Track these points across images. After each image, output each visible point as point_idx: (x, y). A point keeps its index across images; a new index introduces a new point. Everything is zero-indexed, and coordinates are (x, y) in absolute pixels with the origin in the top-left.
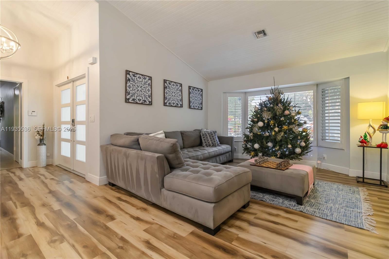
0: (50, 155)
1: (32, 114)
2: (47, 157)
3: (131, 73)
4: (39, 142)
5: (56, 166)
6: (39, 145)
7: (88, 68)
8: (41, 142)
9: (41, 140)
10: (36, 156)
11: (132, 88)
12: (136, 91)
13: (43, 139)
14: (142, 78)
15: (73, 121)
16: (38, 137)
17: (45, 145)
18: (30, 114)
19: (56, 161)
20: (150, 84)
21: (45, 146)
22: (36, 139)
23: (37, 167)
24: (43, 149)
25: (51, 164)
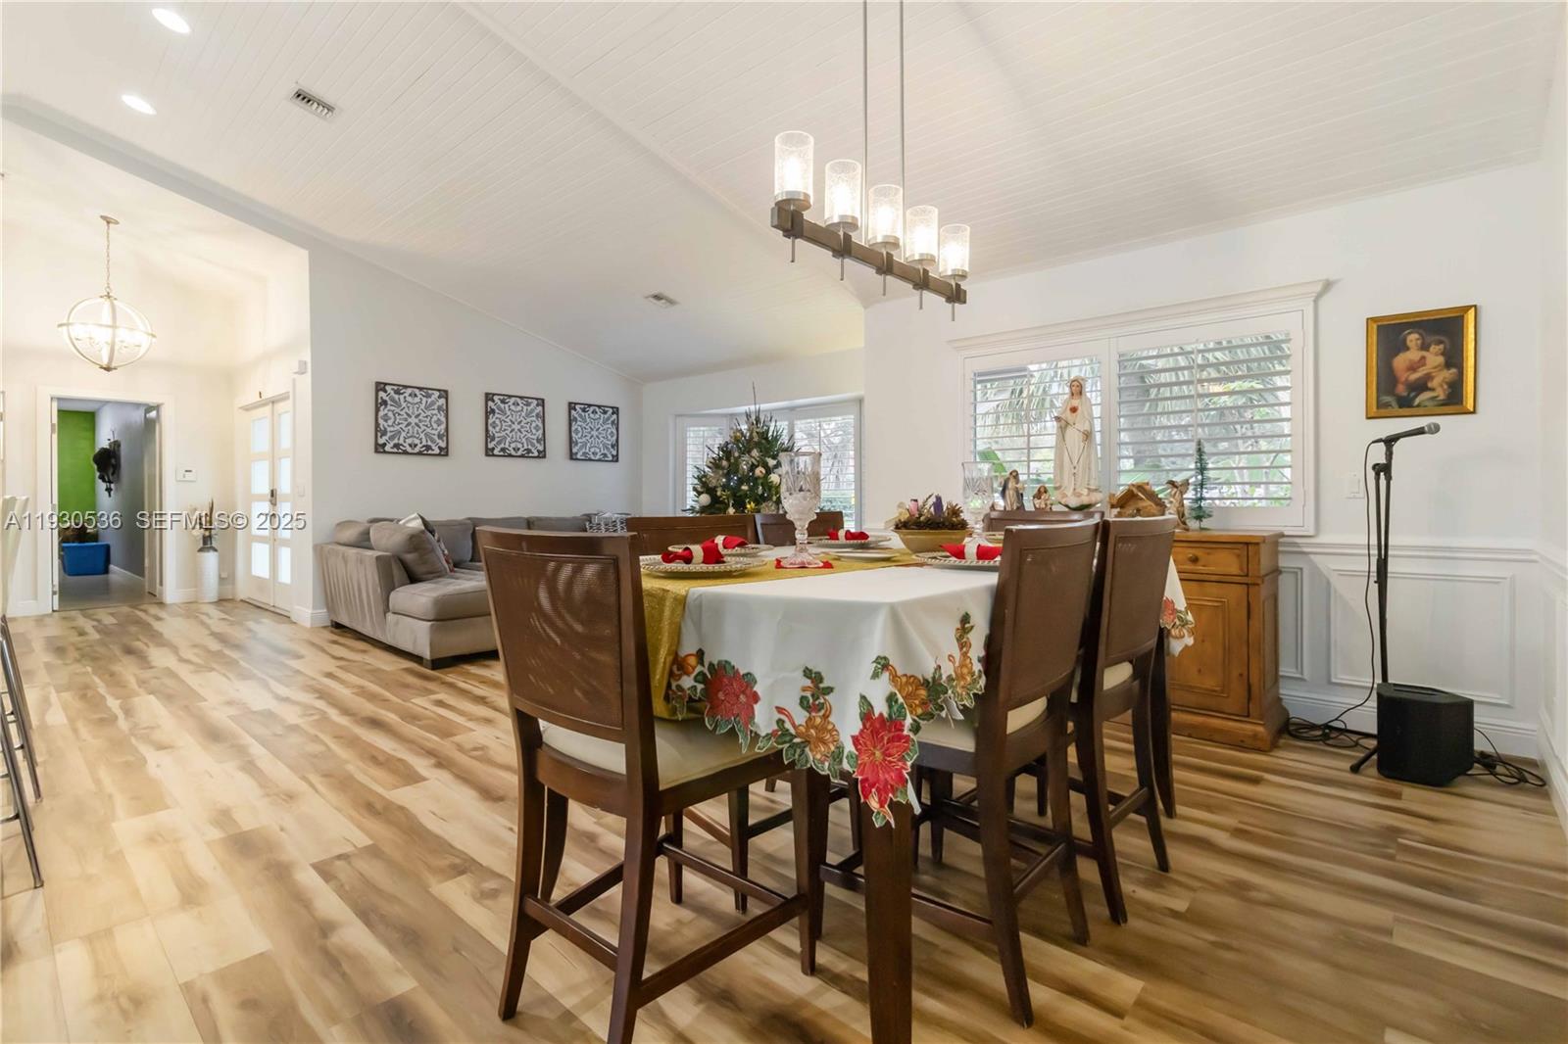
0: (226, 578)
1: (184, 476)
2: (222, 580)
3: (388, 388)
4: (201, 545)
5: (242, 601)
6: (201, 550)
7: (294, 380)
8: (207, 543)
9: (207, 539)
10: (194, 576)
11: (392, 420)
12: (403, 426)
13: (210, 537)
14: (420, 396)
15: (273, 493)
16: (198, 533)
17: (216, 550)
18: (180, 477)
19: (243, 591)
20: (444, 407)
21: (216, 553)
22: (195, 537)
23: (196, 602)
24: (210, 559)
25: (230, 597)
